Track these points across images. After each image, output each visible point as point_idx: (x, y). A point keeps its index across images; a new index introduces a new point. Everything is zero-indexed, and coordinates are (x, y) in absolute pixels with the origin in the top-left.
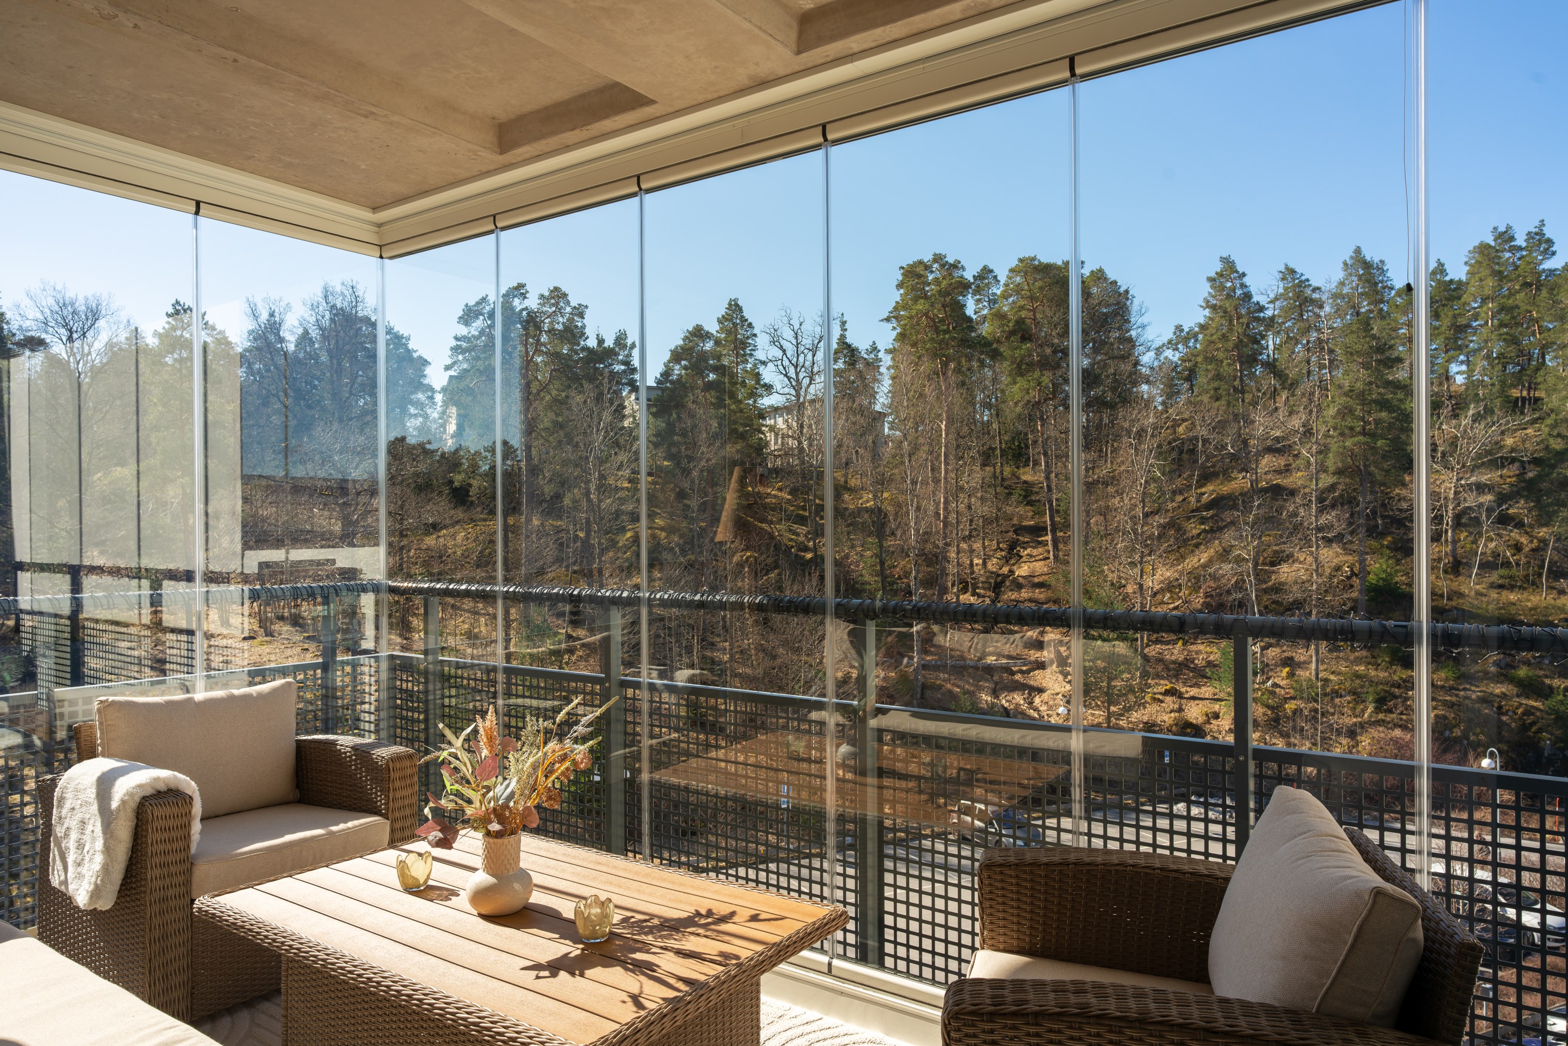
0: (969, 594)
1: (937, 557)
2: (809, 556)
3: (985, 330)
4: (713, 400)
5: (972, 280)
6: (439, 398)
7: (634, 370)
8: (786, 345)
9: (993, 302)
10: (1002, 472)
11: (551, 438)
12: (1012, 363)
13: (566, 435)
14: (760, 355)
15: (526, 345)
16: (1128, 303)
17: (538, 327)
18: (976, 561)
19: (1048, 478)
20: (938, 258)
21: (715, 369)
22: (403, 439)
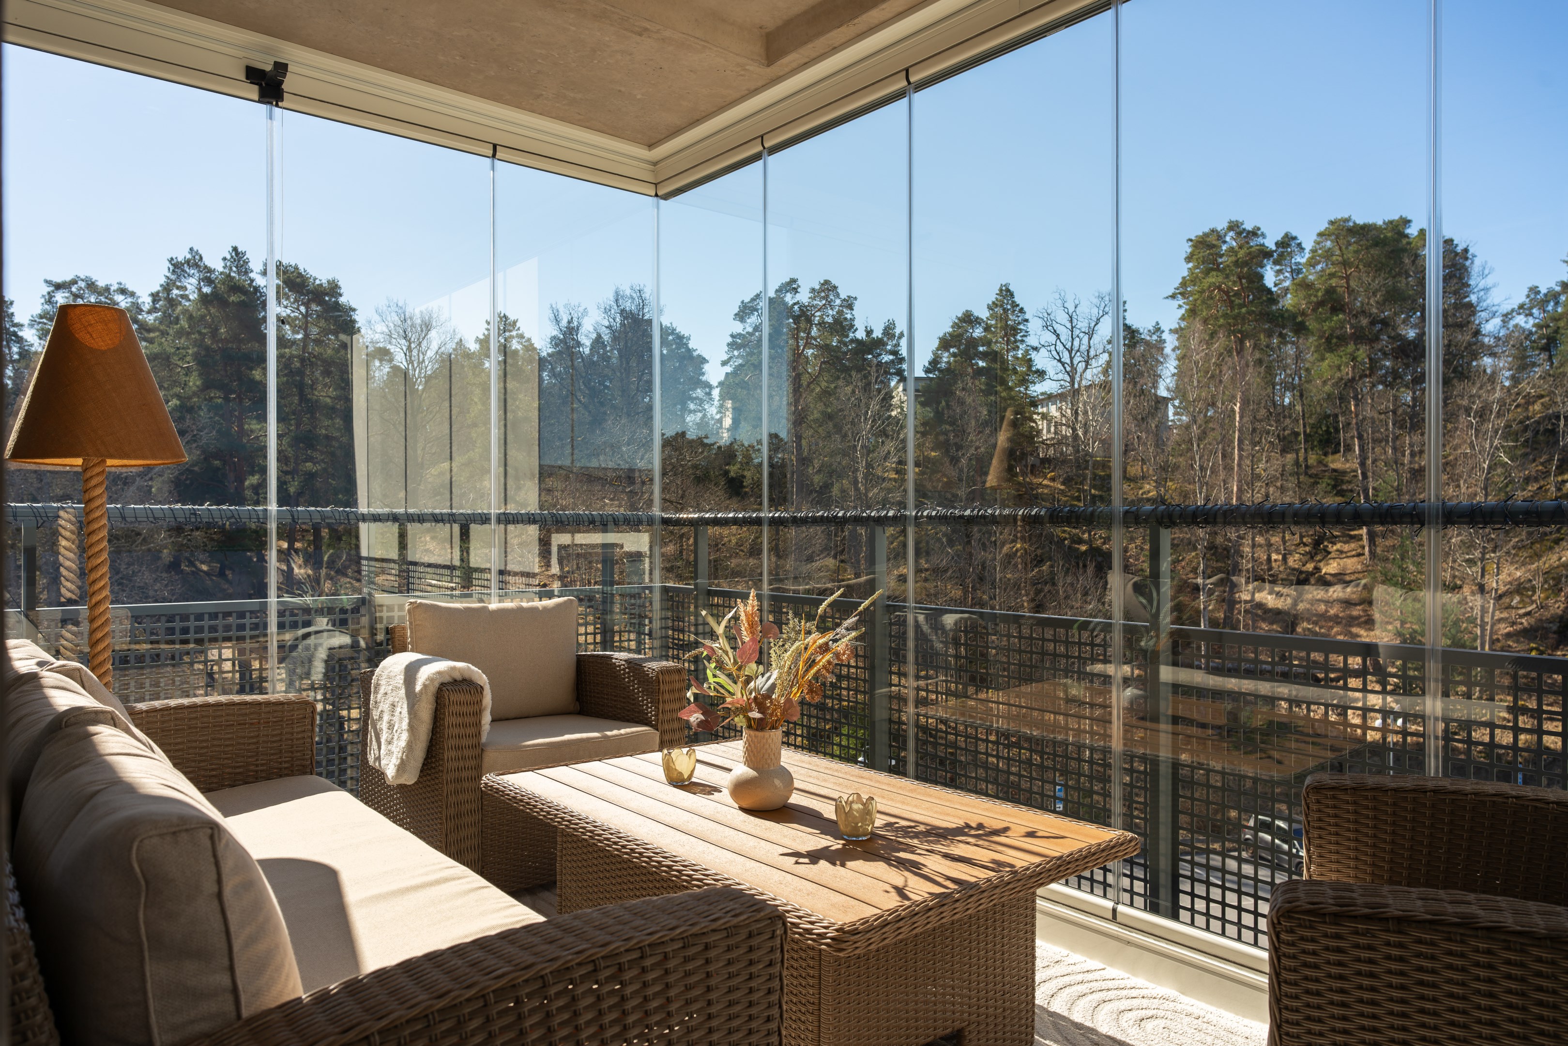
0: (1266, 592)
1: (1228, 552)
2: (1084, 548)
3: (1289, 301)
4: (983, 387)
5: (1274, 248)
6: (716, 393)
7: (902, 360)
8: (1060, 329)
9: (1296, 271)
10: (1306, 459)
11: (820, 430)
12: (1320, 337)
13: (835, 426)
14: (1032, 341)
15: (797, 339)
16: (1468, 263)
17: (809, 321)
18: (1274, 556)
19: (1363, 464)
20: (1234, 226)
21: (984, 356)
22: (683, 434)
